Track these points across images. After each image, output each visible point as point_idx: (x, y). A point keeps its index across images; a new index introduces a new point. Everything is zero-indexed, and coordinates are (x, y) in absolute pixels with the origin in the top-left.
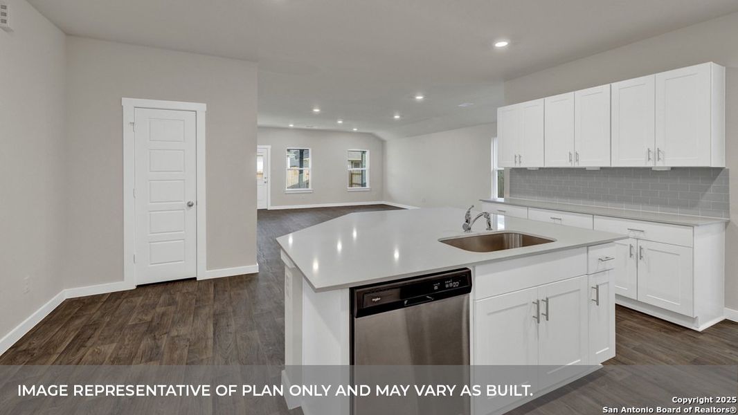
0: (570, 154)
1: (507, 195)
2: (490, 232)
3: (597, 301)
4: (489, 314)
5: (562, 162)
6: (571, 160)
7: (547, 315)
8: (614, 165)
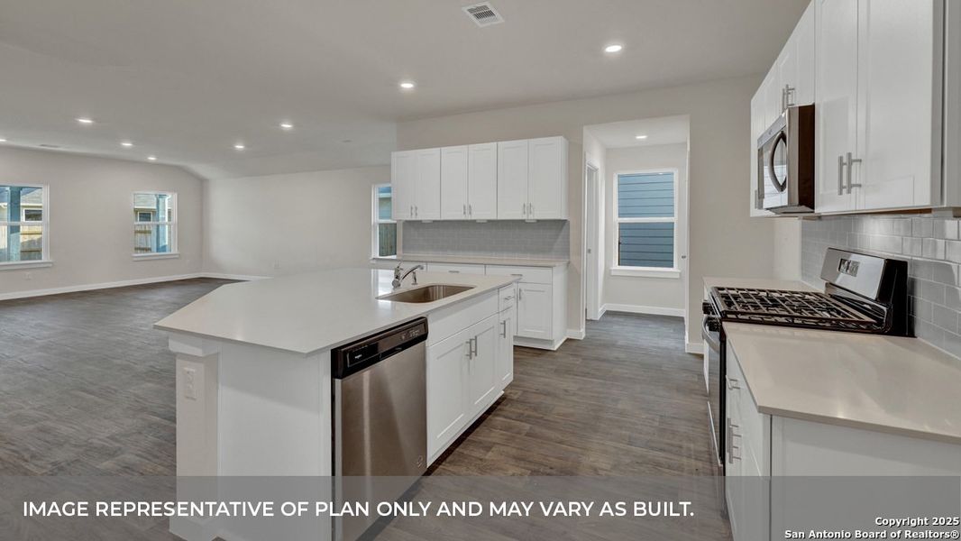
0: (464, 207)
1: (399, 251)
2: (415, 287)
3: (504, 334)
4: (438, 358)
5: (458, 215)
6: (465, 213)
7: (476, 352)
8: (499, 218)
